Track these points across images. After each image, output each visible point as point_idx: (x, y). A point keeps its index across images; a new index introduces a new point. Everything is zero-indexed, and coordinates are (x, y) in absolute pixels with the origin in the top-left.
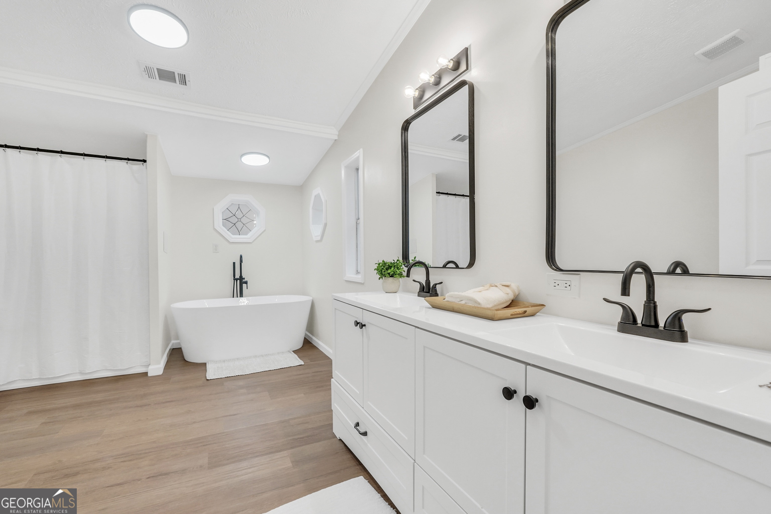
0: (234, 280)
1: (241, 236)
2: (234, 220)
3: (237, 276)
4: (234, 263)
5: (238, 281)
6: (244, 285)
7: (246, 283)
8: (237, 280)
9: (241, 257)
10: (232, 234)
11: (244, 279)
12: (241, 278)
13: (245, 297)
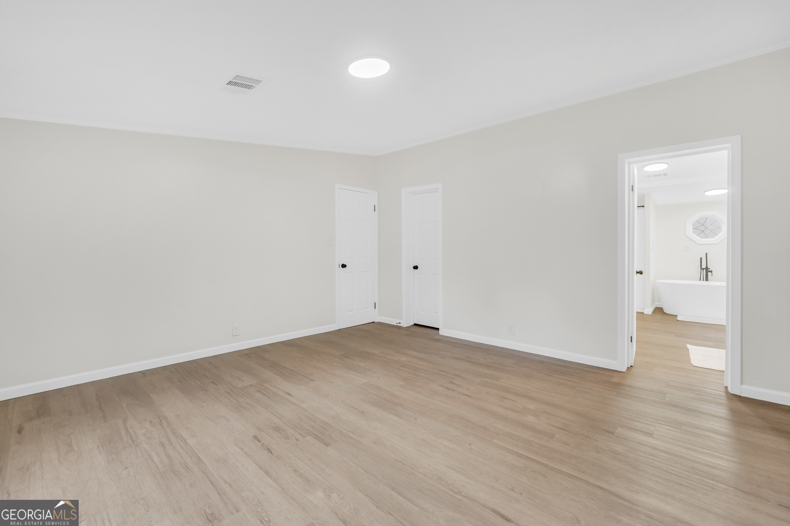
0: (701, 269)
1: (708, 239)
2: (702, 228)
3: (704, 266)
4: (701, 258)
5: (705, 270)
6: (710, 274)
7: (711, 272)
8: (703, 269)
9: (706, 254)
10: (700, 238)
11: (709, 269)
12: (707, 268)
13: (710, 281)
